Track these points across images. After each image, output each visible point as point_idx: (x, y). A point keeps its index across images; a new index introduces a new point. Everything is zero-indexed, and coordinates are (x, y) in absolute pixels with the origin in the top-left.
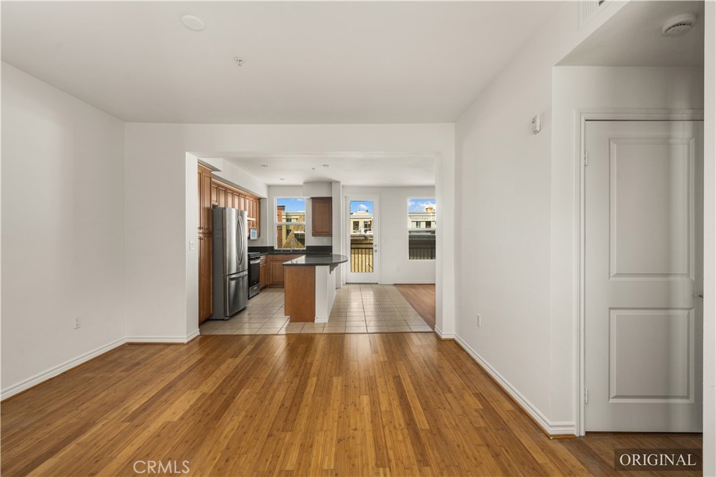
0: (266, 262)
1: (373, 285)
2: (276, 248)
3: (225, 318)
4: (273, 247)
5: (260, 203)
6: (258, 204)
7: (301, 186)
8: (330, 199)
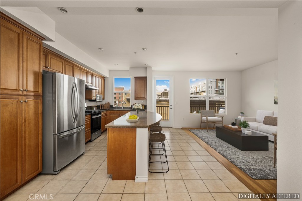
0: (106, 115)
1: (170, 129)
2: (114, 106)
3: (54, 173)
4: (112, 106)
5: (104, 80)
6: (103, 81)
7: (129, 71)
8: (146, 77)
